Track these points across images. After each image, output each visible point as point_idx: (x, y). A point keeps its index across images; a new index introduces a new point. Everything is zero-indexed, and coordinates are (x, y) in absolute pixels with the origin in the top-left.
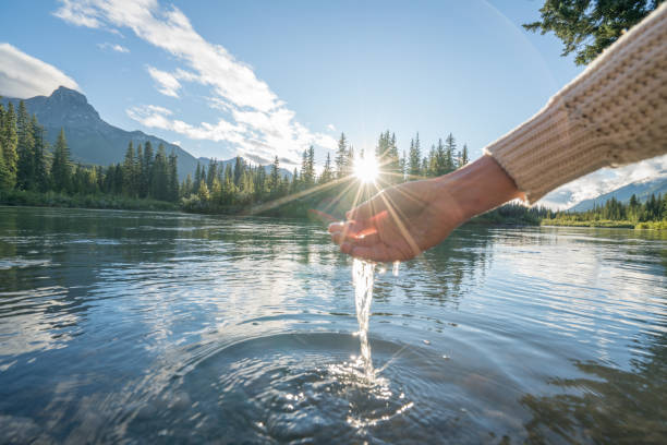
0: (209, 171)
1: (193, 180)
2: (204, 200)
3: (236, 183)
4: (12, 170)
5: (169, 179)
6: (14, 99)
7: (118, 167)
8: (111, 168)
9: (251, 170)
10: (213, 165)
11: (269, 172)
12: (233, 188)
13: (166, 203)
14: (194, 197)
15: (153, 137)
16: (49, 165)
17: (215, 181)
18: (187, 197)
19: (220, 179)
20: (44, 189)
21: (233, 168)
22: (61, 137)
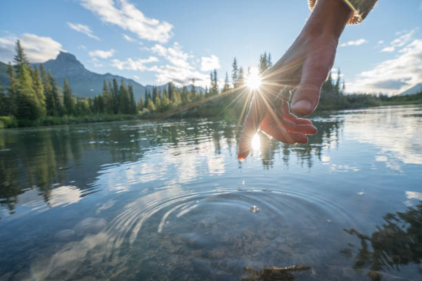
0: (153, 93)
1: (144, 100)
2: (152, 111)
3: (170, 97)
4: (43, 105)
5: (130, 100)
6: (37, 64)
7: (100, 97)
8: (96, 98)
9: (179, 90)
10: (155, 89)
11: (189, 90)
12: (168, 101)
13: (130, 116)
14: (145, 110)
15: (117, 76)
16: (61, 100)
17: (157, 98)
18: (141, 110)
19: (160, 97)
20: (61, 114)
21: (167, 89)
22: (65, 83)
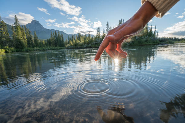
0: (72, 37)
1: (68, 41)
2: (71, 45)
3: (79, 40)
4: (26, 43)
5: (62, 41)
6: (23, 25)
7: (49, 39)
8: (48, 40)
9: (83, 36)
10: (73, 36)
11: (87, 36)
12: (78, 41)
13: (62, 47)
15: (56, 30)
16: (33, 41)
17: (74, 40)
18: (67, 45)
19: (75, 39)
20: (33, 47)
21: (78, 36)
22: (35, 33)
